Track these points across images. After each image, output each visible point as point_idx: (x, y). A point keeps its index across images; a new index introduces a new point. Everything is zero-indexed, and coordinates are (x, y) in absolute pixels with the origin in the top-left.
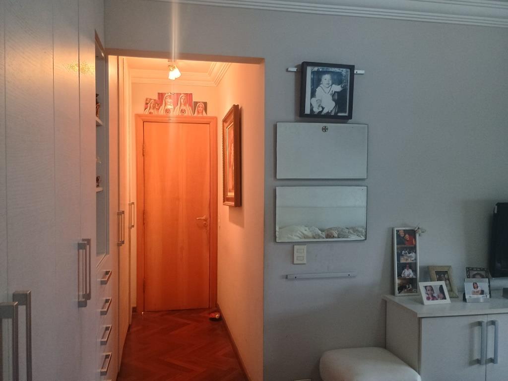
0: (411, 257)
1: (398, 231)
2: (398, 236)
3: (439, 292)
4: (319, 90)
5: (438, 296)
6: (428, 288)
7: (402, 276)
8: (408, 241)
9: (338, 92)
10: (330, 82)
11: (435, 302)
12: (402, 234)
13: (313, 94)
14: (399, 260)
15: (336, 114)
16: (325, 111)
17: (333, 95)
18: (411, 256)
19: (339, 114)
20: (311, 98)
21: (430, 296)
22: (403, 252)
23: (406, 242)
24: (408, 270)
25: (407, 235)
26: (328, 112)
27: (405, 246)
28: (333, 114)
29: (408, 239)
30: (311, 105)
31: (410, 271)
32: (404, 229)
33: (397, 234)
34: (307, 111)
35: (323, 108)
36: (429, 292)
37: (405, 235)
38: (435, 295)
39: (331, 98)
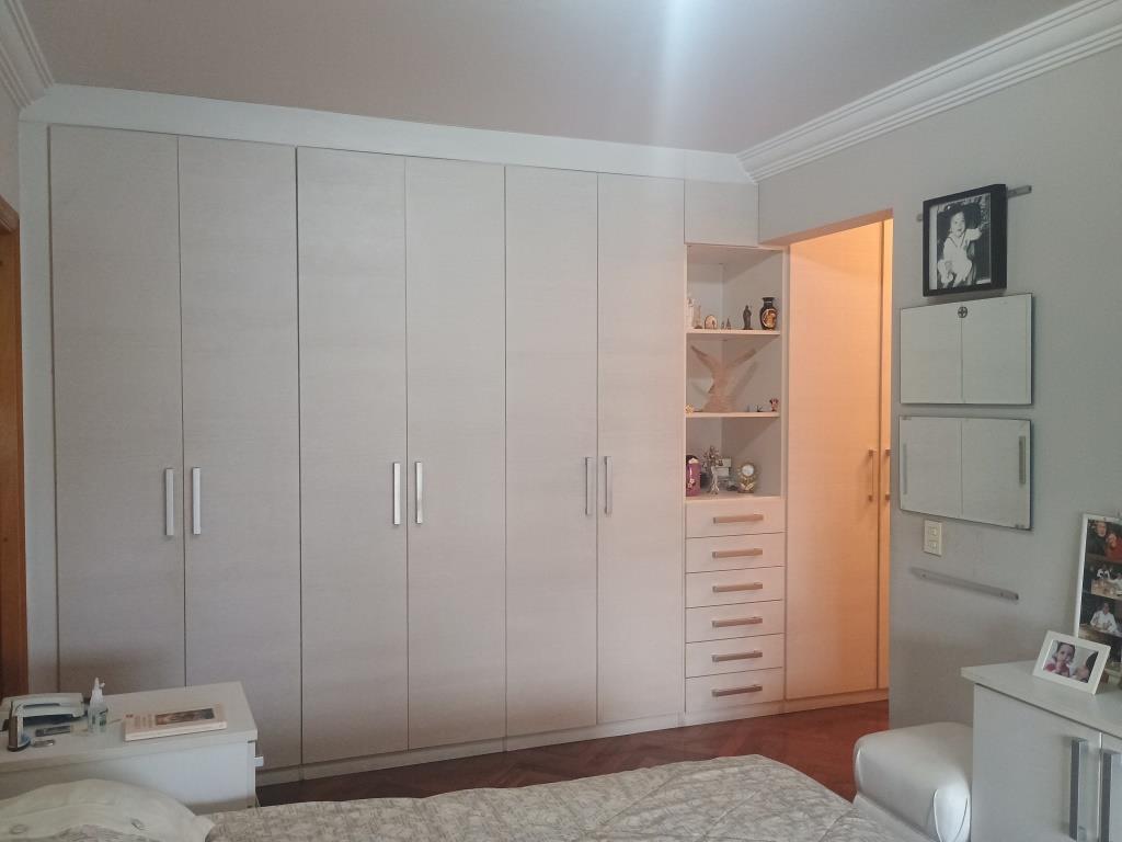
0: (1115, 586)
1: (1091, 523)
2: (1092, 533)
3: (1084, 663)
4: (948, 243)
5: (1076, 672)
6: (1064, 648)
7: (1092, 623)
8: (1112, 548)
9: (975, 241)
10: (963, 226)
11: (1062, 680)
12: (1101, 531)
13: (940, 255)
14: (1087, 586)
15: (974, 281)
16: (957, 281)
17: (968, 249)
18: (1116, 584)
19: (979, 282)
20: (938, 260)
21: (1058, 664)
22: (1100, 571)
23: (1109, 551)
24: (1105, 613)
25: (1112, 536)
26: (962, 282)
27: (1104, 558)
28: (969, 283)
29: (1114, 545)
30: (938, 272)
31: (1110, 618)
32: (1109, 520)
33: (1089, 529)
34: (934, 286)
35: (955, 276)
36: (1060, 657)
37: (1108, 533)
38: (1071, 666)
39: (963, 253)
